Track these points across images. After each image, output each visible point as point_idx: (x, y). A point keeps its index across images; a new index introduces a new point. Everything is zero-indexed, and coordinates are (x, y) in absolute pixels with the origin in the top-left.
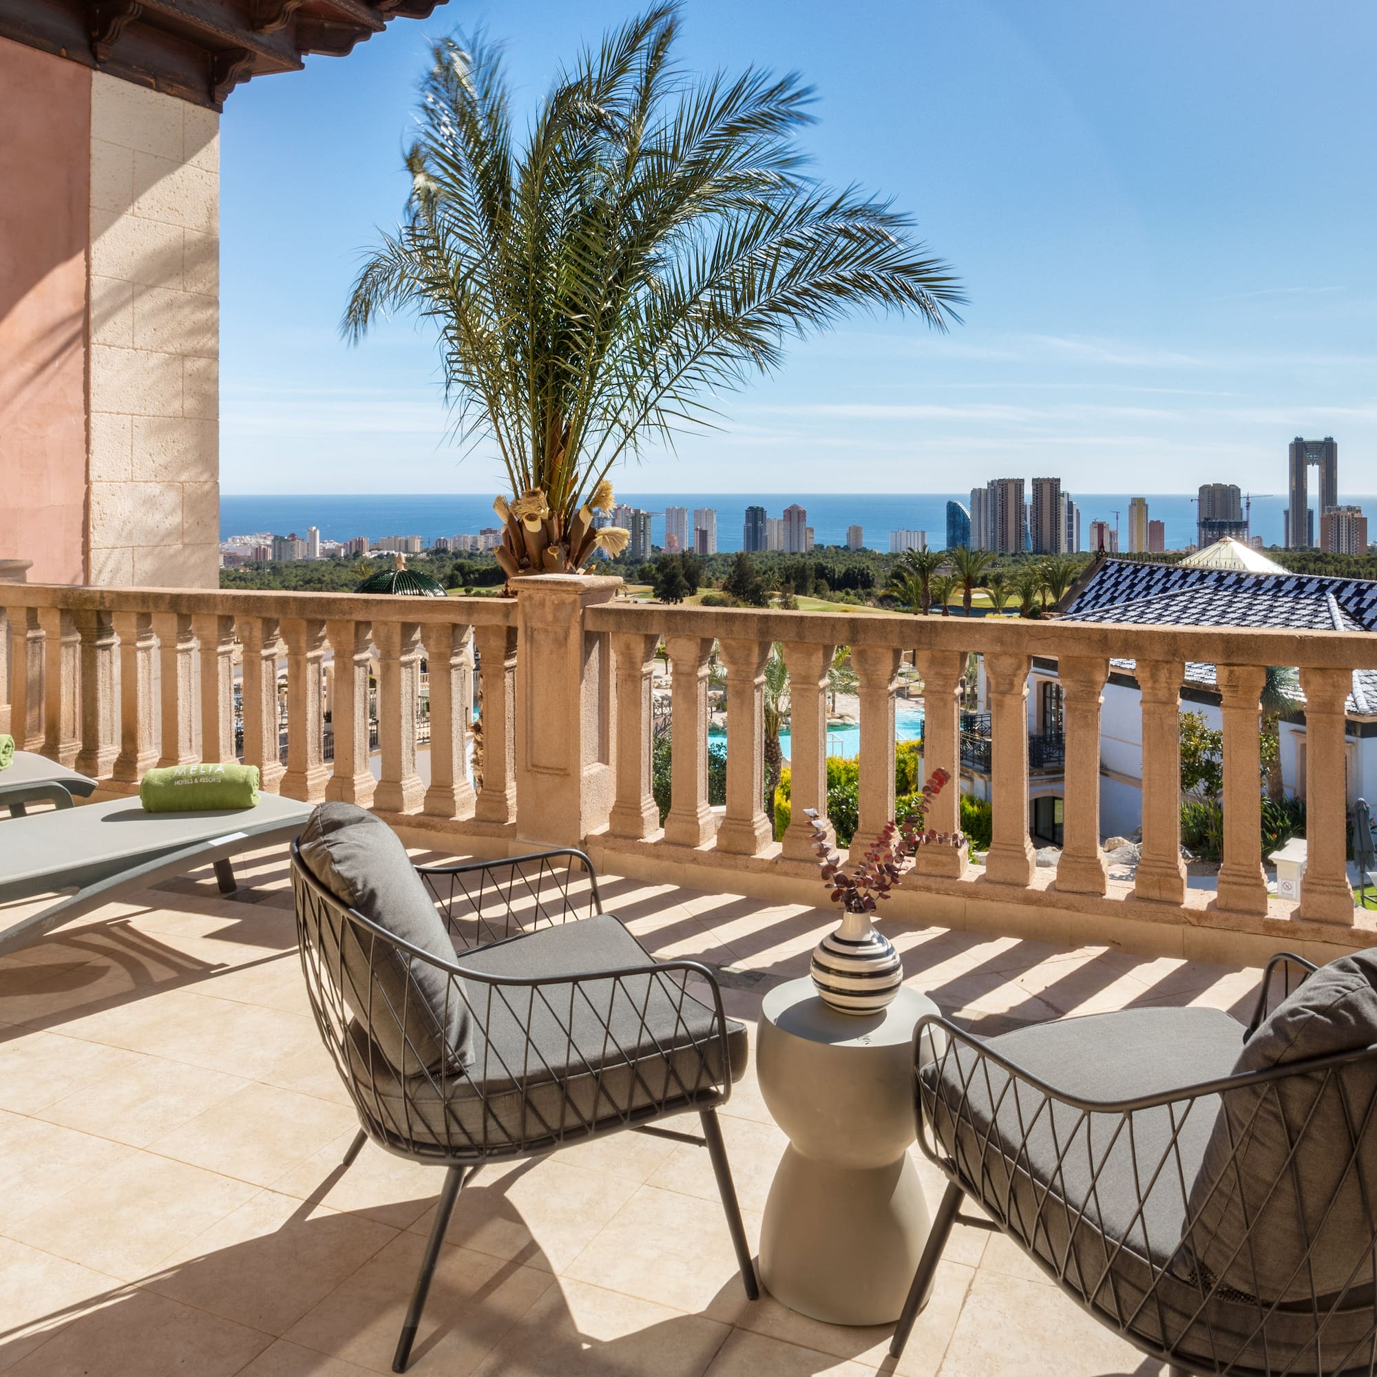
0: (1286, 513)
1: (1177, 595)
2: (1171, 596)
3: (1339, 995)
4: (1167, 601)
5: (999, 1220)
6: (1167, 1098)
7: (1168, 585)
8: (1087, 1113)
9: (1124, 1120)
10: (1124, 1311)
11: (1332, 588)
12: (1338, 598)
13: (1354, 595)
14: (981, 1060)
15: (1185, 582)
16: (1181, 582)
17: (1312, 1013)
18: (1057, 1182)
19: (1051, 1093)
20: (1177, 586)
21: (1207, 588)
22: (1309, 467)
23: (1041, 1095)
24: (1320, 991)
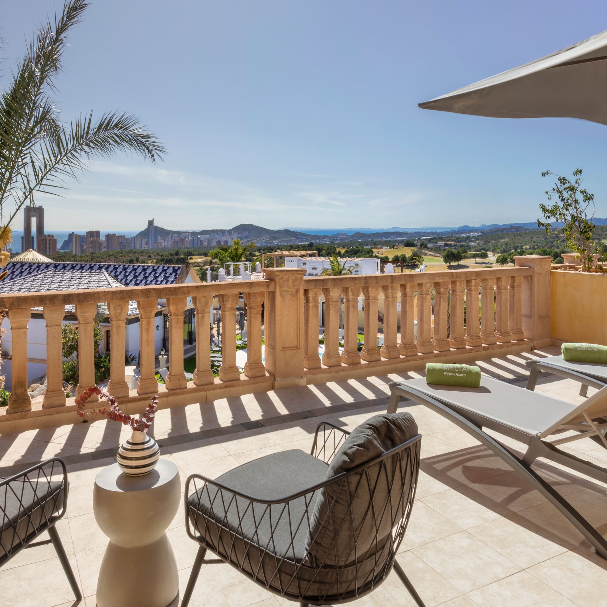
0: (22, 238)
1: (37, 275)
2: (34, 275)
3: (365, 438)
4: (33, 278)
5: (225, 558)
6: (303, 493)
7: (31, 271)
8: (270, 505)
9: (286, 505)
10: (283, 585)
11: (104, 267)
12: (107, 271)
13: (123, 270)
14: (220, 490)
15: (39, 269)
16: (37, 269)
17: (357, 447)
18: (255, 538)
19: (252, 500)
20: (35, 271)
21: (50, 271)
22: (32, 218)
23: (248, 501)
24: (358, 438)
